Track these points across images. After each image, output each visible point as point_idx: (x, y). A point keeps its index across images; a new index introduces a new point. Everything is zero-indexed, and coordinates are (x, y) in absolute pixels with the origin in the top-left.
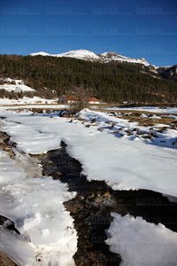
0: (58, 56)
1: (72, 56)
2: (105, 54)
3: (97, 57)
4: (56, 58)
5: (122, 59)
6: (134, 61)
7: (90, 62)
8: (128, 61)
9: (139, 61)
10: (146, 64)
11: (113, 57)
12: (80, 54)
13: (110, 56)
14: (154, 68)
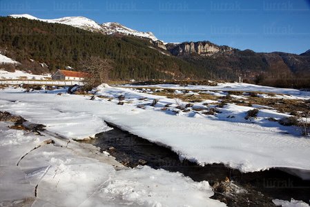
0: (50, 21)
1: (68, 24)
2: (108, 24)
3: (99, 27)
4: (46, 23)
5: (128, 31)
6: (141, 35)
7: (90, 32)
8: (135, 34)
9: (146, 35)
10: (154, 39)
11: (117, 29)
12: (78, 22)
13: (113, 27)
14: (162, 44)
